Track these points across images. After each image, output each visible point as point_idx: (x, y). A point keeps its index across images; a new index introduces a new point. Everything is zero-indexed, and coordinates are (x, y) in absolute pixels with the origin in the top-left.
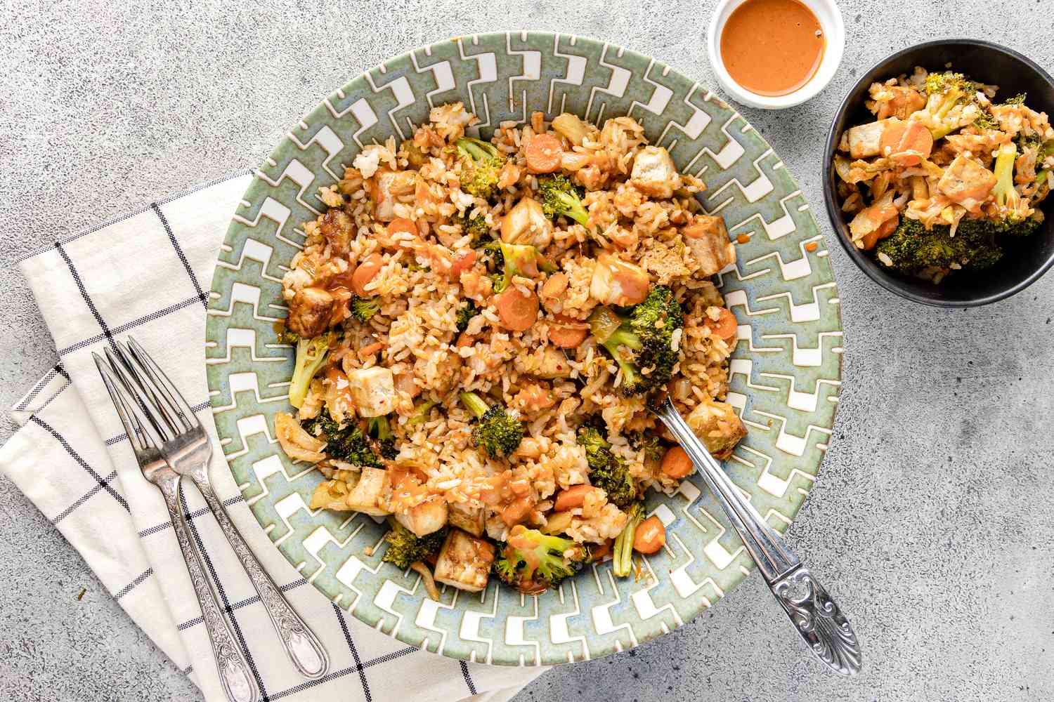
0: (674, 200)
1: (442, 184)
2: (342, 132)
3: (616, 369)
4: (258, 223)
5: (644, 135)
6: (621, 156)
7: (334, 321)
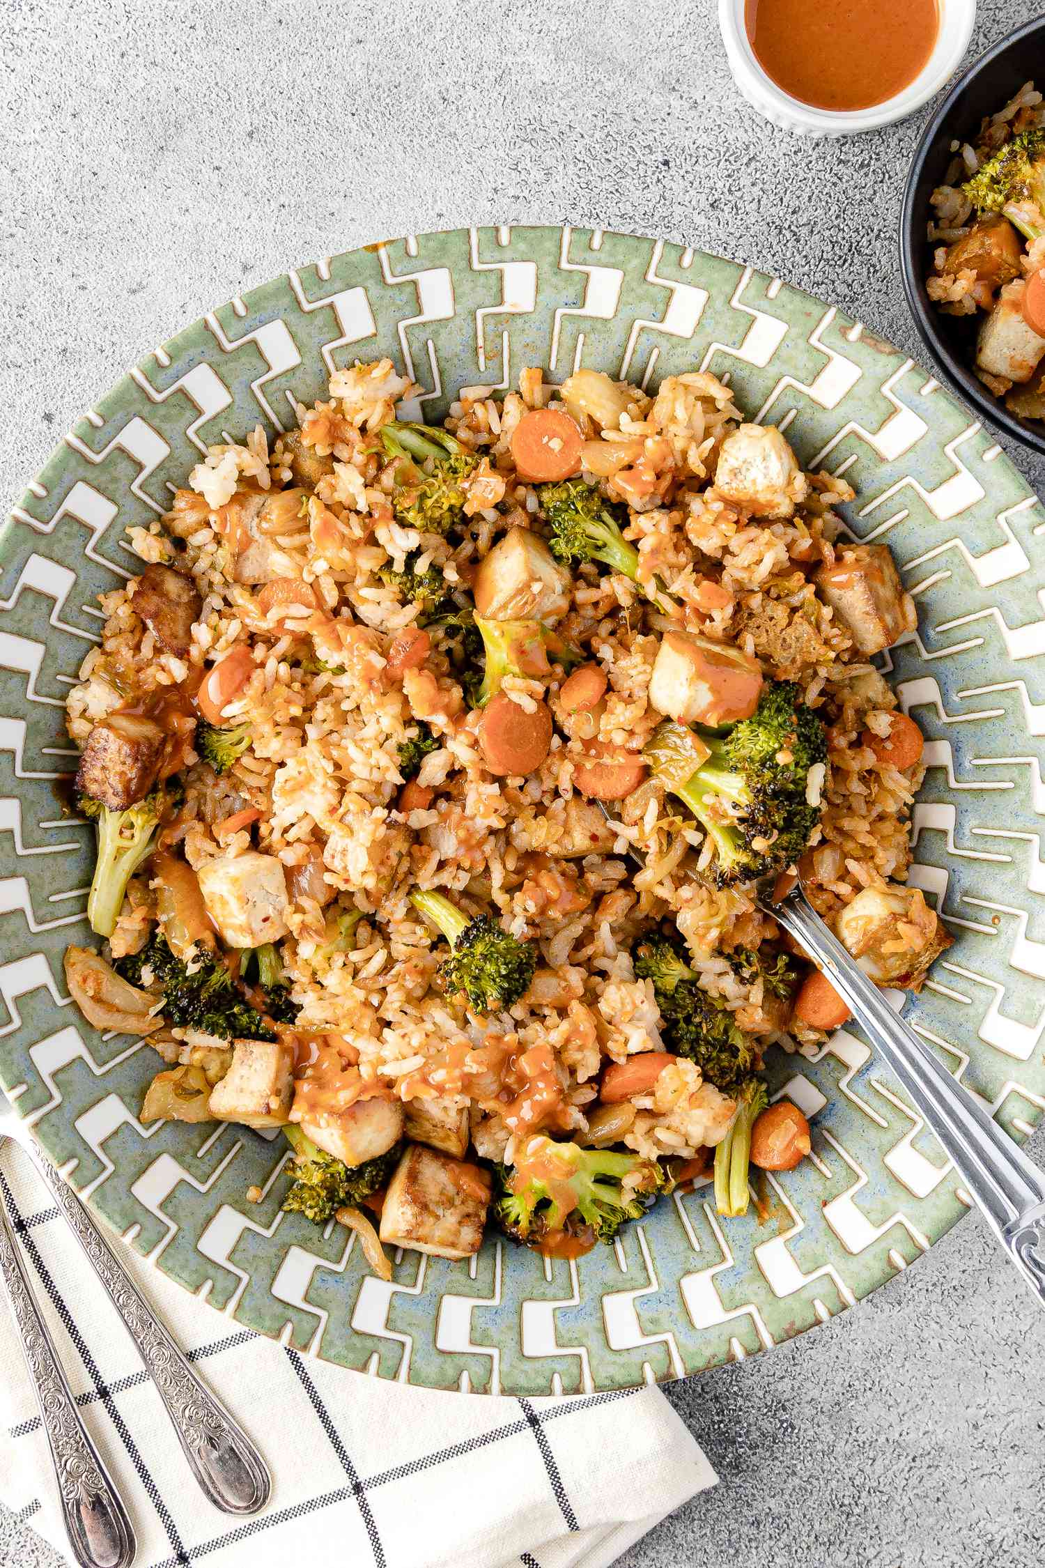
0: (797, 520)
1: (358, 513)
2: (165, 427)
3: (699, 836)
4: (17, 603)
5: (734, 404)
6: (694, 445)
7: (166, 772)
